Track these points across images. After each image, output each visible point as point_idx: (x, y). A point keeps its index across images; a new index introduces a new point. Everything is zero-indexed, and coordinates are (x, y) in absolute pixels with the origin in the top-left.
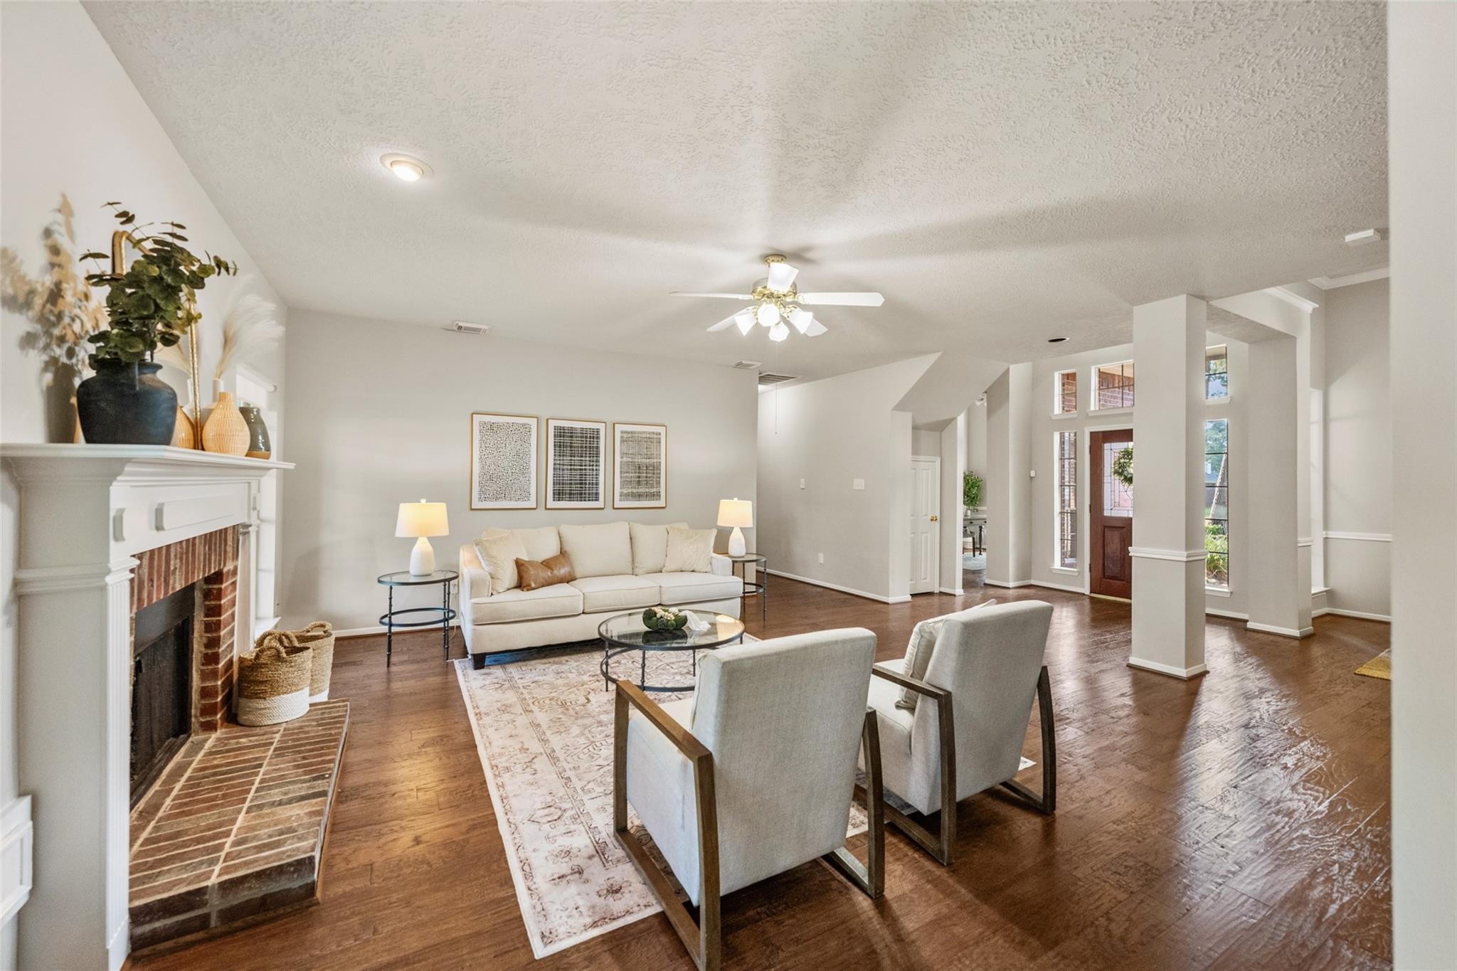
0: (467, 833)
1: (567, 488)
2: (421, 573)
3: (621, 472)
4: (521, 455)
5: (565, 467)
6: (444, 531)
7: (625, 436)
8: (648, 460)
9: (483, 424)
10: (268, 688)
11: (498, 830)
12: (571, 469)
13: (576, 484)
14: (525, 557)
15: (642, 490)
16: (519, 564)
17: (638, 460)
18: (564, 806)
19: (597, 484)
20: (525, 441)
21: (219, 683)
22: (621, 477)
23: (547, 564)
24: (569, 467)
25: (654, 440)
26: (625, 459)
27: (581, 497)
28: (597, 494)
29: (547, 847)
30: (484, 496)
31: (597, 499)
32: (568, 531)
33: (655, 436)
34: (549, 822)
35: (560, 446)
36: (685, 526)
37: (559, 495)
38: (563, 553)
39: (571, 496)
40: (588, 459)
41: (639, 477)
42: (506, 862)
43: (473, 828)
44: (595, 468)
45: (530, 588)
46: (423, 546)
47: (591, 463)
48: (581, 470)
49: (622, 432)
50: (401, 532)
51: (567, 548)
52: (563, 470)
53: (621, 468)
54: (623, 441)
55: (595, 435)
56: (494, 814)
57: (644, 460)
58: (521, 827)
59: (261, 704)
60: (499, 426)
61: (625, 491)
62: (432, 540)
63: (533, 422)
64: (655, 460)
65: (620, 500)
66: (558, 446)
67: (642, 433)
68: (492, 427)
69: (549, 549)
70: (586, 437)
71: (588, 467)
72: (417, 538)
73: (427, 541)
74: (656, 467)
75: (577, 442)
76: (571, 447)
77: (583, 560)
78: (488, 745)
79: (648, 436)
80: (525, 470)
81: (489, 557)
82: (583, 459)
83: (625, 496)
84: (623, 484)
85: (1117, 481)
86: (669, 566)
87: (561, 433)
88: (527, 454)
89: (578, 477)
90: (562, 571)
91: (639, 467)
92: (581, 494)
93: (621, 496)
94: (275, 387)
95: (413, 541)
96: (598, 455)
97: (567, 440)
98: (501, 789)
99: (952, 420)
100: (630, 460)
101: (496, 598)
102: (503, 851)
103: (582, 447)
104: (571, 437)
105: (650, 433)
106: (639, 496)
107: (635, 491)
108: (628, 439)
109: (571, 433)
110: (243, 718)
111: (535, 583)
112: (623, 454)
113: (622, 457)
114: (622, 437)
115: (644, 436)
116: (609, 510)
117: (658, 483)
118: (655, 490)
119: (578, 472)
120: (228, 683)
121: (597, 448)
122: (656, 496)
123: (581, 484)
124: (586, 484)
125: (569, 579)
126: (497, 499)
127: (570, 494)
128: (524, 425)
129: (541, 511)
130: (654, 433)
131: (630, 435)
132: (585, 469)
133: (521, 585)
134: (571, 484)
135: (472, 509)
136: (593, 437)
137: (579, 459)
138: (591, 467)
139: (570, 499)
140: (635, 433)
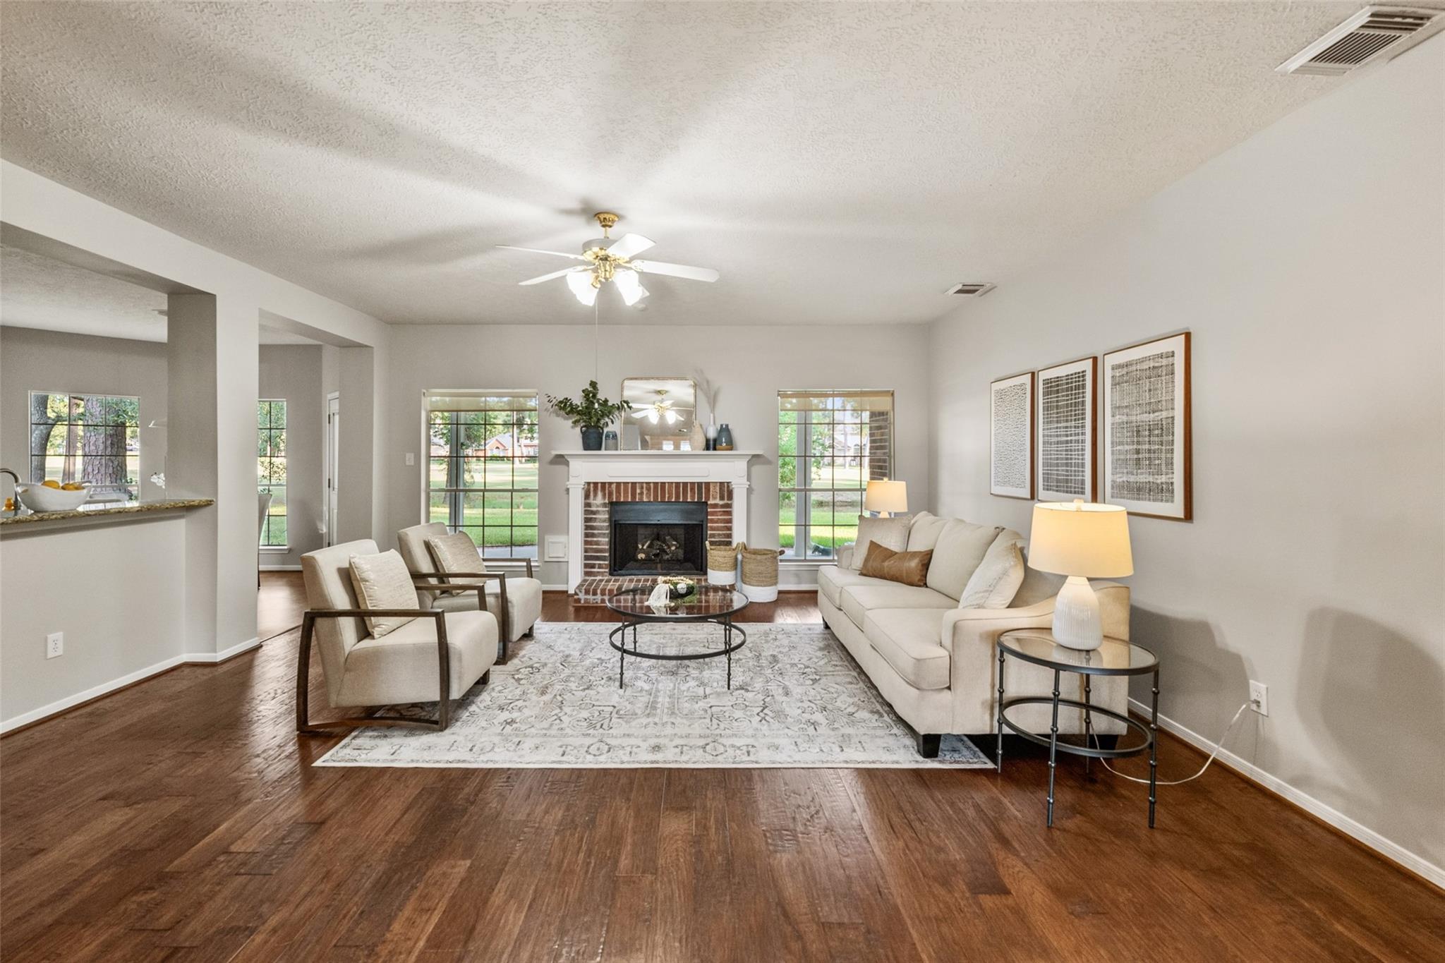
1: (1054, 471)
3: (1112, 443)
5: (1052, 439)
7: (1118, 374)
8: (1152, 416)
12: (1057, 443)
13: (1061, 465)
15: (1143, 478)
16: (874, 548)
17: (1139, 417)
19: (1082, 465)
20: (1021, 407)
22: (1112, 453)
24: (1055, 439)
25: (1162, 370)
26: (1117, 418)
27: (1067, 486)
28: (1083, 482)
30: (997, 480)
31: (1083, 492)
33: (1164, 362)
37: (1047, 482)
39: (1058, 485)
40: (1073, 423)
41: (1138, 452)
44: (1080, 438)
47: (1076, 431)
48: (1067, 442)
49: (1114, 368)
52: (1050, 443)
53: (1112, 434)
54: (1115, 383)
55: (1080, 382)
57: (1146, 417)
60: (1004, 393)
61: (1117, 479)
63: (1027, 380)
64: (1164, 414)
65: (1112, 497)
66: (1047, 408)
67: (1142, 361)
70: (1071, 389)
71: (1073, 438)
74: (1169, 430)
75: (1061, 399)
76: (1057, 407)
79: (1153, 364)
80: (1020, 447)
82: (1069, 424)
83: (1116, 489)
84: (1115, 465)
87: (1049, 387)
88: (1022, 424)
89: (1064, 455)
91: (1138, 431)
92: (1067, 481)
93: (1112, 488)
96: (1083, 416)
97: (1053, 398)
100: (1125, 418)
103: (1067, 406)
104: (1058, 391)
105: (1155, 357)
106: (1139, 490)
107: (1132, 479)
108: (1123, 378)
109: (1058, 385)
112: (1116, 408)
113: (1114, 416)
114: (1114, 378)
115: (1145, 366)
117: (1170, 463)
118: (1162, 478)
119: (1063, 447)
121: (1083, 402)
122: (1170, 491)
123: (1067, 465)
124: (1071, 465)
126: (1004, 483)
127: (1057, 480)
128: (1021, 385)
130: (1161, 356)
131: (1125, 371)
132: (1071, 442)
134: (1057, 465)
135: (991, 494)
136: (1079, 387)
137: (1065, 424)
138: (1076, 438)
139: (1057, 489)
140: (1132, 364)
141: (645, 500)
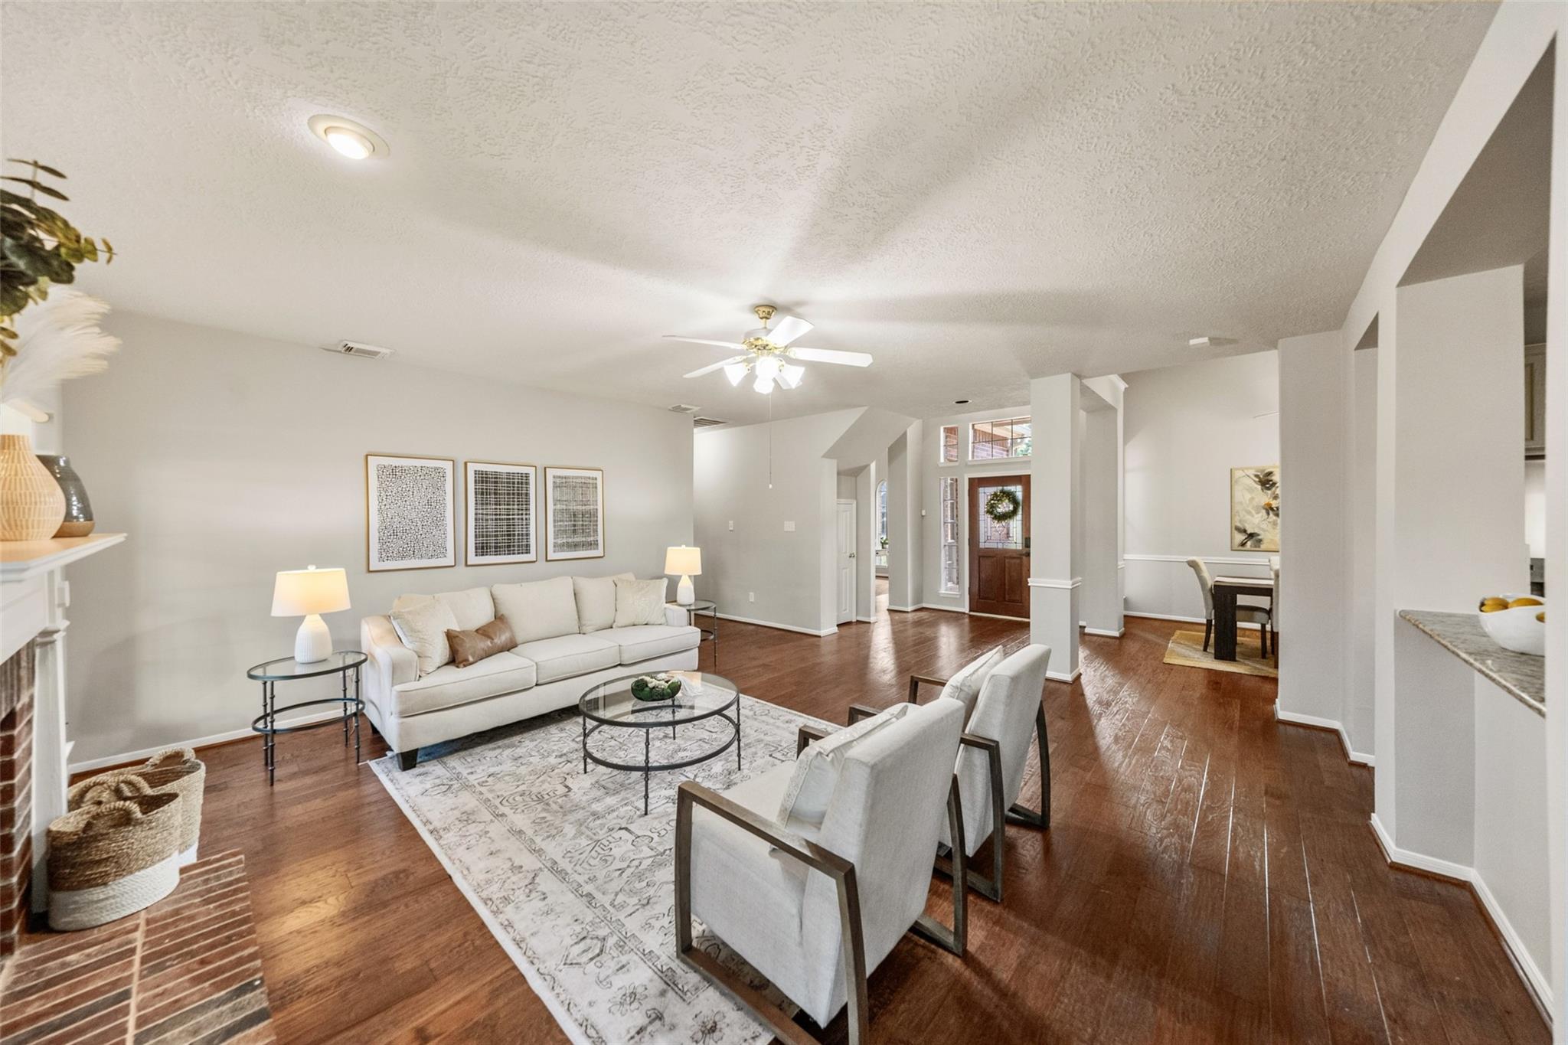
0: (490, 1002)
1: (492, 540)
2: (315, 659)
3: (555, 521)
4: (434, 506)
5: (489, 517)
6: (343, 603)
7: (558, 481)
8: (584, 507)
9: (382, 469)
10: (110, 868)
11: (529, 988)
12: (496, 519)
13: (502, 536)
14: (455, 627)
15: (578, 539)
16: (450, 636)
17: (574, 507)
18: (602, 933)
19: (527, 535)
20: (439, 488)
21: (15, 879)
22: (555, 526)
23: (484, 632)
24: (494, 517)
25: (589, 485)
26: (558, 507)
27: (509, 550)
28: (528, 546)
29: (603, 996)
30: (385, 554)
31: (528, 552)
32: (504, 592)
33: (591, 481)
34: (592, 959)
35: (482, 493)
36: (630, 576)
37: (482, 549)
38: (499, 618)
39: (497, 550)
40: (516, 507)
41: (575, 526)
42: (561, 1032)
43: (495, 994)
44: (524, 517)
45: (466, 663)
46: (313, 626)
47: (520, 512)
48: (509, 519)
49: (554, 477)
50: (277, 611)
51: (503, 611)
52: (487, 520)
53: (554, 516)
54: (556, 486)
55: (524, 480)
56: (515, 968)
57: (579, 507)
58: (560, 976)
59: (98, 893)
60: (403, 470)
61: (559, 541)
62: (326, 617)
63: (448, 466)
64: (592, 507)
65: (554, 552)
66: (481, 493)
67: (577, 478)
68: (394, 471)
69: (483, 615)
70: (514, 483)
71: (516, 517)
72: (304, 617)
73: (320, 618)
74: (593, 515)
75: (502, 488)
76: (495, 494)
77: (523, 624)
78: (465, 872)
79: (583, 481)
80: (438, 522)
81: (413, 631)
82: (511, 507)
83: (559, 547)
84: (557, 533)
85: (989, 519)
86: (621, 620)
87: (482, 478)
88: (443, 503)
89: (505, 527)
90: (502, 639)
91: (574, 515)
92: (509, 547)
93: (555, 546)
94: (50, 417)
95: (300, 620)
96: (527, 503)
97: (491, 486)
98: (509, 929)
99: (867, 467)
100: (564, 507)
101: (425, 682)
102: (550, 1019)
103: (508, 494)
104: (496, 482)
105: (585, 478)
106: (575, 546)
107: (570, 540)
108: (561, 484)
109: (496, 478)
110: (62, 921)
111: (473, 657)
112: (556, 501)
113: (555, 505)
114: (554, 482)
115: (579, 480)
116: (542, 563)
117: (596, 531)
118: (592, 539)
119: (505, 523)
120: (27, 874)
121: (527, 494)
122: (594, 545)
123: (509, 535)
124: (514, 535)
125: (510, 646)
126: (403, 558)
127: (496, 547)
128: (436, 469)
129: (461, 568)
130: (589, 478)
131: (564, 480)
132: (513, 519)
133: (455, 659)
134: (496, 536)
135: (369, 571)
136: (522, 483)
137: (506, 507)
138: (520, 517)
139: (496, 553)
140: (569, 477)
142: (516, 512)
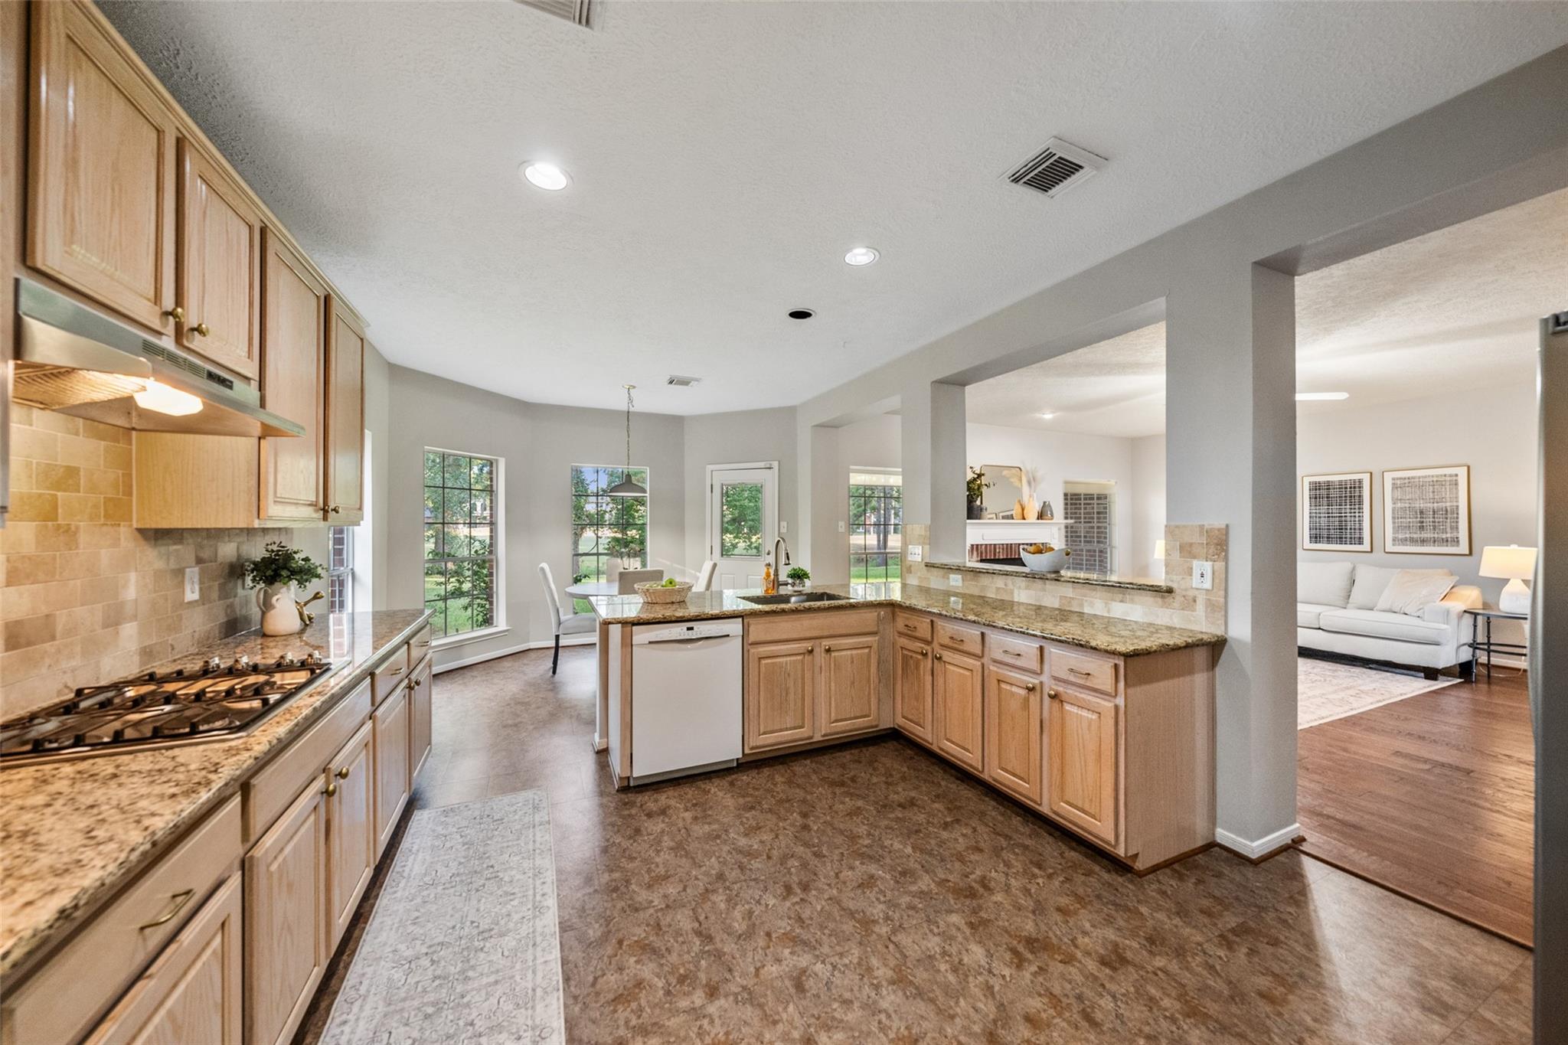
1: (1325, 533)
3: (1394, 518)
5: (1322, 515)
7: (1399, 482)
8: (1436, 505)
12: (1328, 517)
13: (1334, 529)
15: (1427, 535)
17: (1422, 505)
19: (1361, 529)
22: (1394, 523)
24: (1327, 515)
25: (1446, 483)
26: (1400, 505)
27: (1341, 540)
28: (1361, 538)
31: (1362, 543)
33: (1448, 479)
35: (1316, 498)
37: (1316, 539)
39: (1329, 539)
40: (1348, 507)
41: (1422, 522)
44: (1357, 514)
47: (1353, 511)
48: (1341, 517)
49: (1393, 479)
52: (1320, 517)
53: (1393, 513)
54: (1395, 487)
55: (1357, 485)
57: (1431, 505)
61: (1402, 536)
64: (1450, 504)
65: (1396, 545)
66: (1314, 498)
67: (1425, 477)
70: (1346, 488)
71: (1348, 514)
74: (1451, 512)
75: (1334, 493)
76: (1328, 497)
79: (1435, 479)
82: (1343, 507)
83: (1402, 541)
84: (1397, 529)
87: (1316, 487)
89: (1337, 523)
91: (1422, 512)
92: (1341, 538)
93: (1396, 541)
96: (1361, 503)
97: (1325, 492)
100: (1407, 505)
103: (1341, 497)
104: (1329, 489)
105: (1440, 476)
106: (1423, 542)
107: (1415, 536)
108: (1405, 484)
109: (1328, 486)
112: (1396, 500)
113: (1394, 503)
114: (1394, 484)
115: (1427, 480)
116: (1377, 554)
117: (1456, 528)
118: (1449, 535)
119: (1337, 519)
121: (1361, 496)
122: (1453, 542)
123: (1341, 529)
124: (1347, 529)
127: (1328, 538)
130: (1445, 476)
131: (1407, 481)
132: (1346, 516)
134: (1329, 529)
136: (1355, 487)
137: (1338, 507)
138: (1353, 514)
139: (1328, 542)
140: (1413, 478)
141: (1001, 557)
142: (1348, 511)
